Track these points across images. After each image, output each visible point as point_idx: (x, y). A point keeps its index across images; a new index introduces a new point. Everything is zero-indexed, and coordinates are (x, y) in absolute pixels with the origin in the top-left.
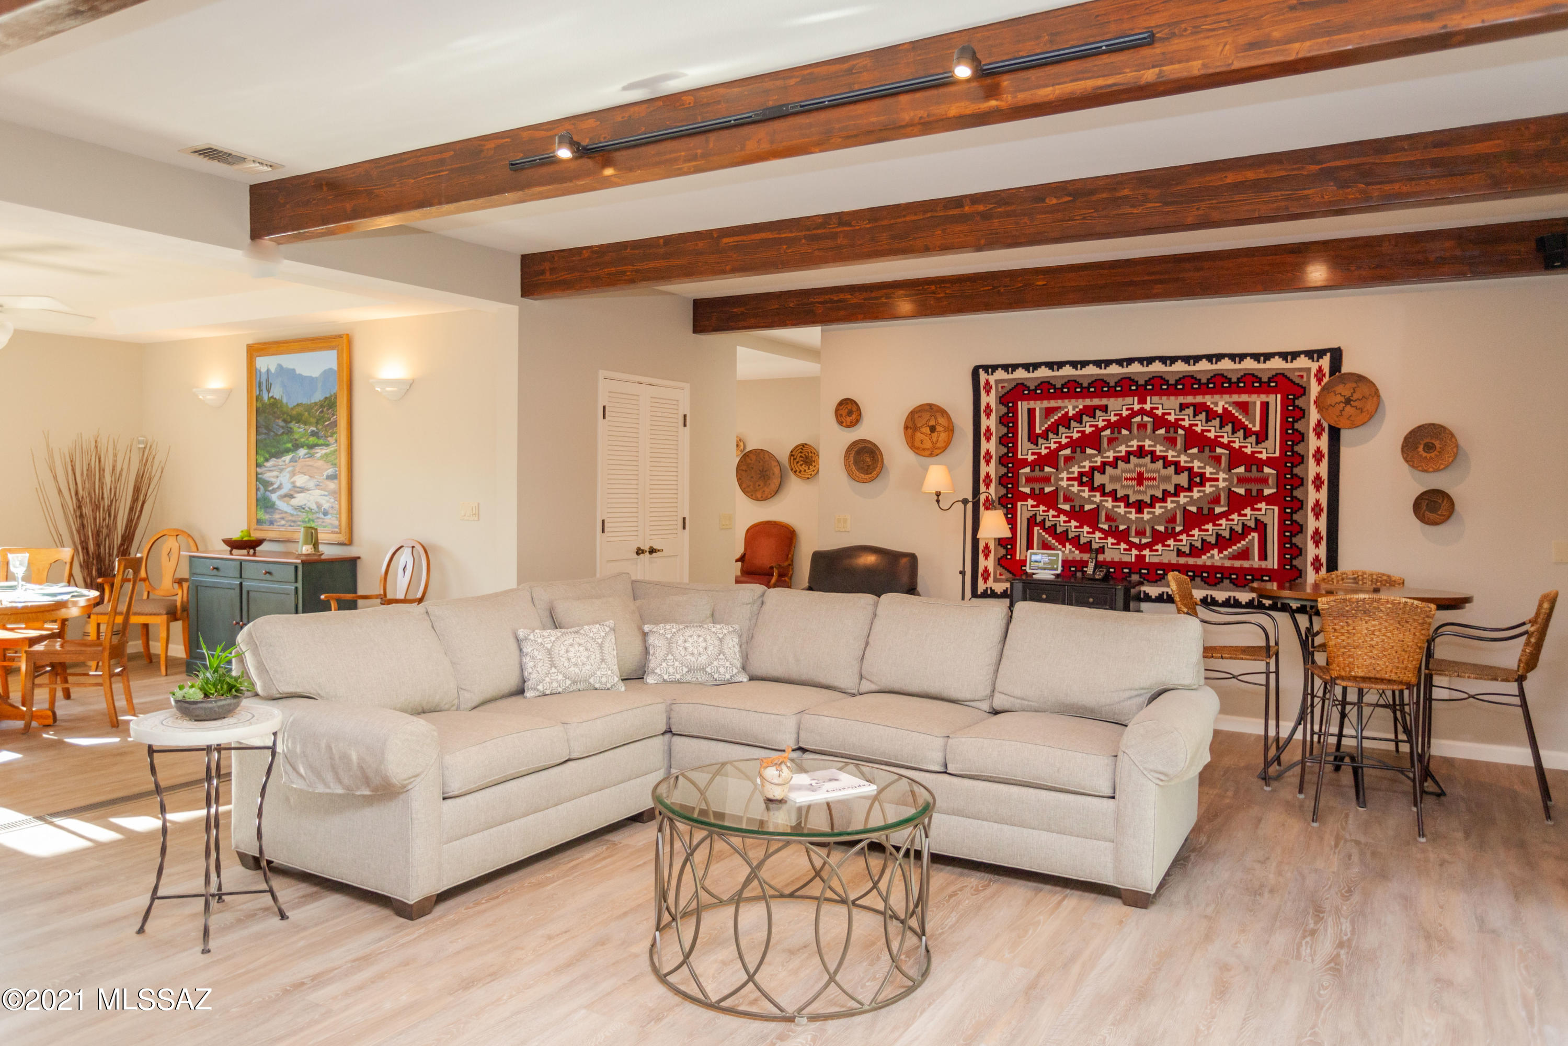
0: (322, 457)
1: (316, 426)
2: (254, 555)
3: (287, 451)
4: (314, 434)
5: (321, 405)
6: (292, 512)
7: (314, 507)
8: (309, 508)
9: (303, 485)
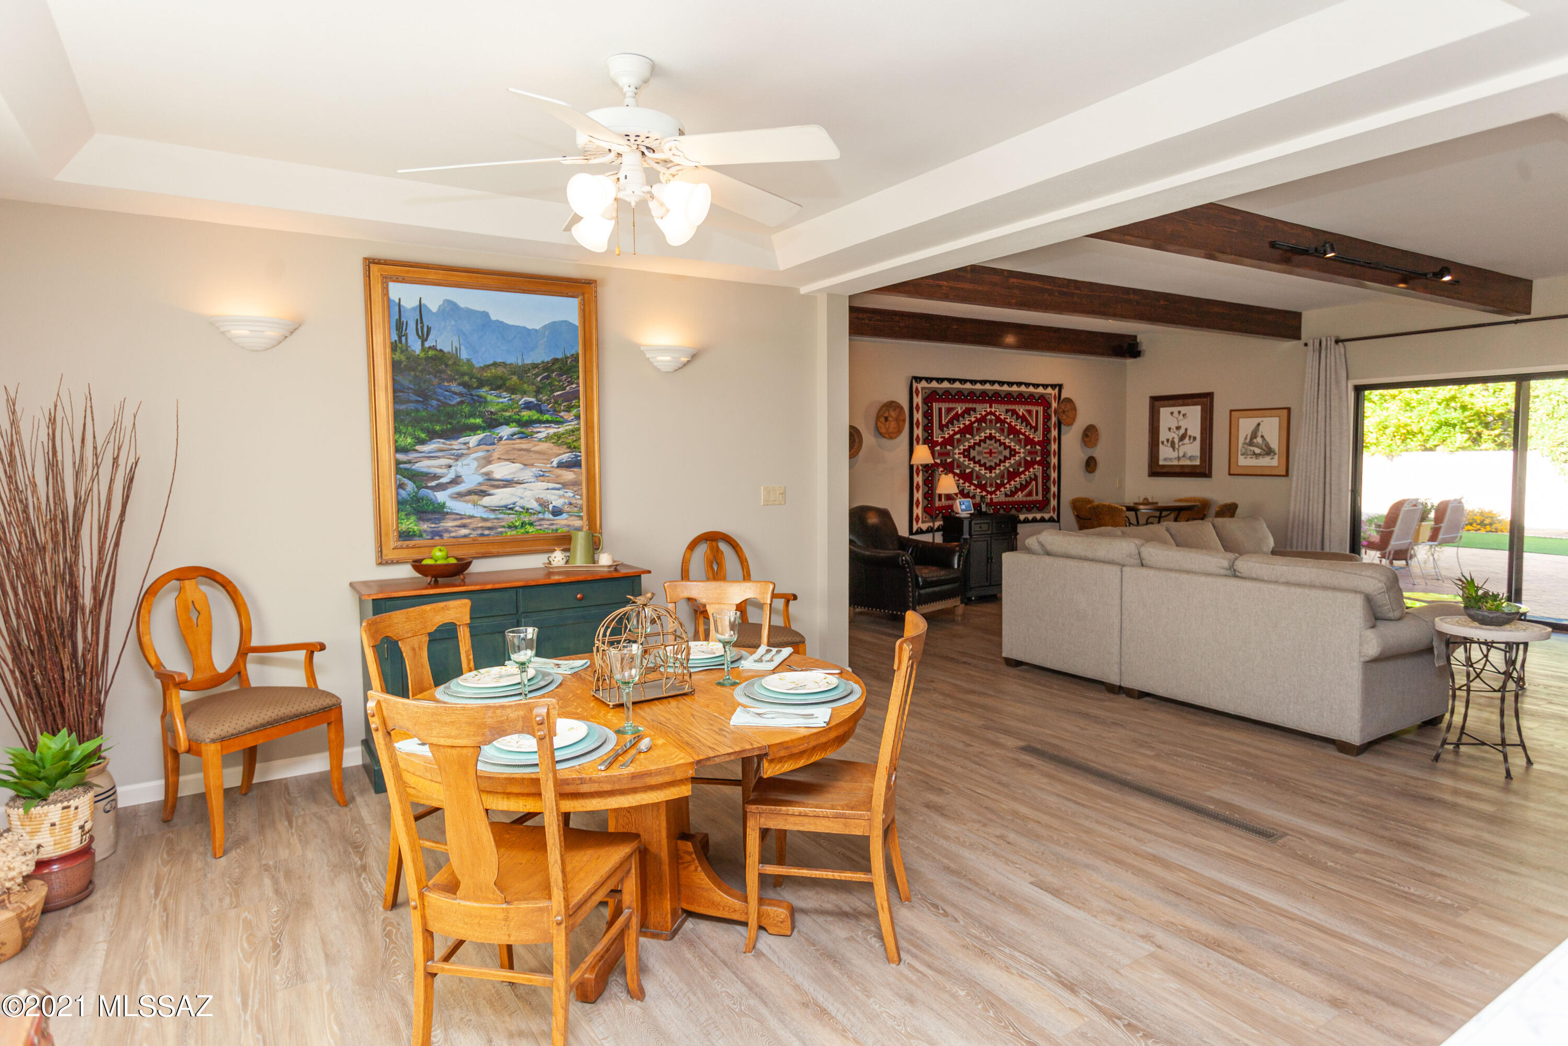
0: (548, 438)
1: (536, 396)
3: (474, 429)
4: (528, 406)
5: (547, 367)
6: (485, 516)
7: (534, 505)
8: (523, 508)
9: (509, 477)
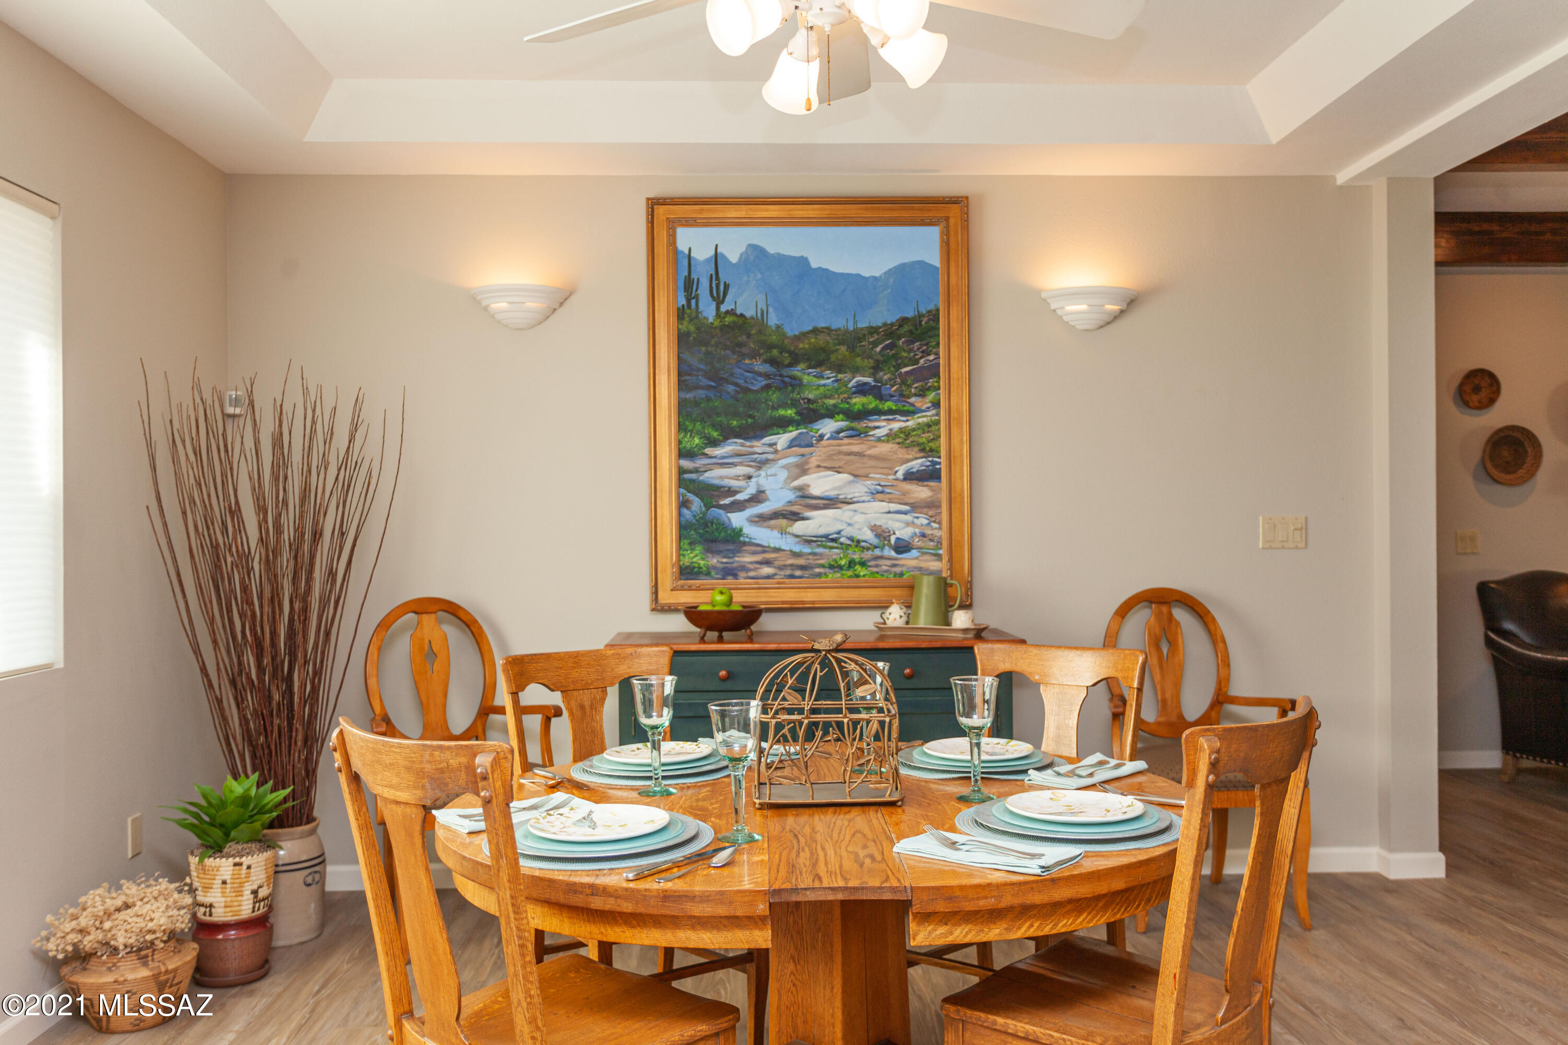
0: (891, 436)
1: (873, 375)
2: (750, 639)
3: (783, 424)
4: (862, 390)
5: (891, 332)
6: (797, 549)
7: (868, 535)
8: (851, 539)
9: (832, 494)
